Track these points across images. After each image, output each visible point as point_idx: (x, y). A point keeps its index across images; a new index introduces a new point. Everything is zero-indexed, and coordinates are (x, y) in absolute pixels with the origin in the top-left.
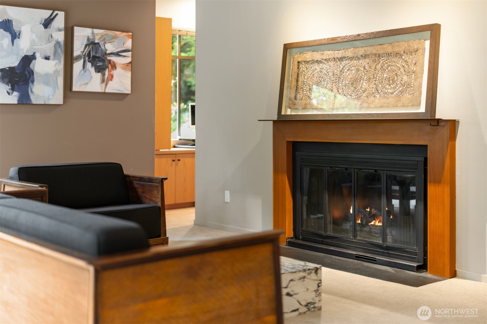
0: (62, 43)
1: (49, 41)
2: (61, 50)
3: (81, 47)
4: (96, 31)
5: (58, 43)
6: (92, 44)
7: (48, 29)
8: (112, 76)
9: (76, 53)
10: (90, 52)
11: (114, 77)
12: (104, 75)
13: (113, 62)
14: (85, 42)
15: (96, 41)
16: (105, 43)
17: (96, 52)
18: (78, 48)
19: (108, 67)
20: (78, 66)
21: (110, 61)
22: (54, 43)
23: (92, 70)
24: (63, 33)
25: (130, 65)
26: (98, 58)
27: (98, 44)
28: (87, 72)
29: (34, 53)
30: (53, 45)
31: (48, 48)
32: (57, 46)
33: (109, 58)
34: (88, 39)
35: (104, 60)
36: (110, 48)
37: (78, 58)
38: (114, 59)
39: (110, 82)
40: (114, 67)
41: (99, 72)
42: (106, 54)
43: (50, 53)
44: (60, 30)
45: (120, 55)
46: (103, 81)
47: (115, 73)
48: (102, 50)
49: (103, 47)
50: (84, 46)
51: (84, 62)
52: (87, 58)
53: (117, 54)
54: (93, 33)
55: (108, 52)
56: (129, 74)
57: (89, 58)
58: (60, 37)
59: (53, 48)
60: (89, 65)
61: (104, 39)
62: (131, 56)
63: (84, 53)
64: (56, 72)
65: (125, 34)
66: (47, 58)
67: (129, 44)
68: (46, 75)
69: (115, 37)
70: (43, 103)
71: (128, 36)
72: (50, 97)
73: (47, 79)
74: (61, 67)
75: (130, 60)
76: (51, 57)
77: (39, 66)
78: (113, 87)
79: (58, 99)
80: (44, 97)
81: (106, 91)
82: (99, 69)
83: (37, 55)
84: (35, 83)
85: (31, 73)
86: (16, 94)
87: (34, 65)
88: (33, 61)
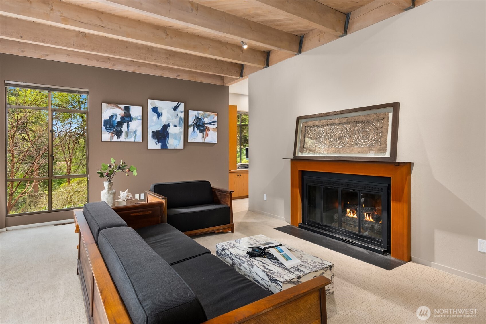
0: (183, 118)
1: (176, 117)
2: (182, 122)
3: (192, 120)
4: (200, 112)
5: (181, 118)
6: (198, 119)
7: (176, 112)
8: (208, 135)
9: (190, 123)
10: (196, 123)
11: (209, 135)
12: (203, 134)
13: (208, 127)
14: (194, 118)
15: (200, 117)
16: (204, 118)
17: (200, 123)
18: (191, 121)
19: (206, 130)
20: (191, 130)
21: (206, 127)
22: (179, 118)
23: (198, 131)
24: (183, 113)
25: (216, 129)
26: (201, 125)
27: (201, 118)
28: (195, 132)
29: (169, 123)
30: (178, 119)
31: (176, 121)
32: (180, 120)
33: (206, 126)
34: (196, 116)
35: (204, 127)
36: (206, 120)
37: (191, 126)
38: (208, 126)
39: (207, 138)
40: (209, 130)
41: (201, 132)
42: (204, 123)
43: (177, 123)
44: (182, 112)
45: (212, 124)
46: (203, 137)
47: (209, 133)
48: (203, 121)
49: (203, 120)
50: (194, 120)
51: (194, 128)
52: (195, 126)
53: (210, 124)
54: (198, 113)
55: (205, 123)
56: (216, 133)
57: (196, 126)
58: (182, 115)
59: (178, 121)
60: (196, 129)
61: (204, 116)
62: (217, 124)
63: (194, 123)
64: (180, 133)
65: (214, 113)
66: (175, 126)
67: (216, 119)
68: (175, 134)
69: (209, 115)
70: (173, 148)
71: (215, 114)
72: (177, 145)
73: (175, 137)
74: (182, 130)
75: (216, 126)
76: (178, 126)
77: (171, 130)
78: (208, 140)
79: (181, 146)
80: (174, 145)
81: (205, 142)
82: (201, 131)
83: (171, 125)
84: (169, 138)
85: (168, 133)
86: (160, 144)
87: (169, 130)
88: (169, 127)
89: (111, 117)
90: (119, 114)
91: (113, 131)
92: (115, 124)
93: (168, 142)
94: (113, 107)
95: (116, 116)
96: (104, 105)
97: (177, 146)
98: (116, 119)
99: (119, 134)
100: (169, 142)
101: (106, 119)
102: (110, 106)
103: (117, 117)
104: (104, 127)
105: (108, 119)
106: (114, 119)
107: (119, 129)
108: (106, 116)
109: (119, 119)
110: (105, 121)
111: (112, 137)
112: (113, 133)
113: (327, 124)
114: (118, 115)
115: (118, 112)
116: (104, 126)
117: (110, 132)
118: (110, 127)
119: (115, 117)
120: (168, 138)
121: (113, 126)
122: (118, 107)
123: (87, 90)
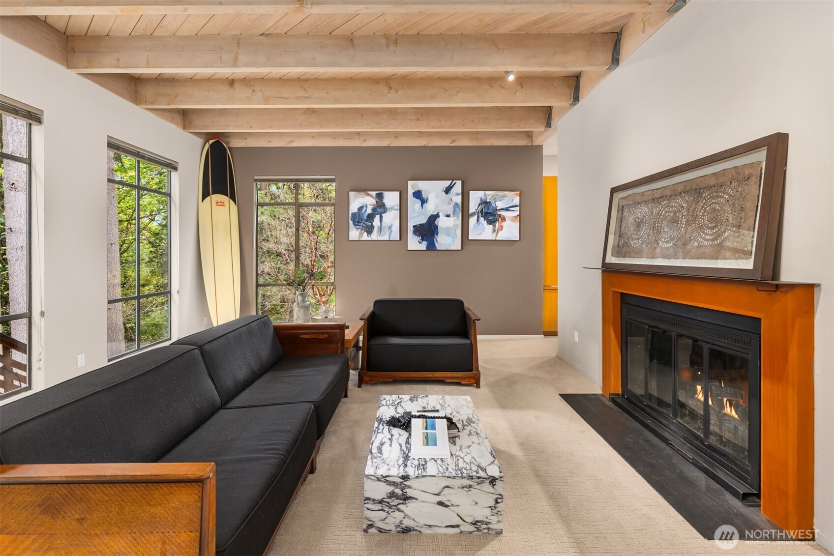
0: (460, 204)
1: (449, 203)
2: (459, 209)
3: (476, 206)
4: (487, 193)
5: (456, 204)
6: (485, 203)
7: (448, 195)
8: (502, 227)
10: (482, 209)
11: (504, 227)
12: (495, 226)
13: (503, 216)
14: (479, 202)
15: (488, 201)
16: (496, 201)
17: (488, 209)
18: (473, 206)
19: (498, 220)
20: (473, 221)
21: (500, 216)
22: (454, 204)
23: (485, 223)
24: (460, 197)
25: (518, 217)
26: (490, 213)
27: (490, 202)
28: (481, 224)
29: (438, 213)
30: (453, 206)
31: (449, 209)
32: (456, 207)
33: (498, 213)
34: (481, 199)
35: (495, 215)
36: (500, 205)
37: (473, 214)
38: (503, 213)
39: (500, 232)
40: (504, 219)
41: (490, 224)
42: (496, 210)
43: (451, 212)
44: (458, 195)
45: (509, 210)
46: (494, 231)
47: (504, 224)
48: (493, 207)
49: (494, 205)
50: (478, 205)
51: (478, 217)
52: (480, 214)
53: (507, 209)
54: (485, 195)
55: (498, 208)
56: (518, 225)
57: (482, 214)
58: (458, 199)
59: (453, 208)
60: (482, 219)
61: (495, 199)
62: (519, 210)
63: (478, 211)
64: (455, 226)
65: (513, 193)
66: (448, 216)
67: (517, 201)
68: (448, 229)
69: (504, 196)
70: (445, 249)
71: (516, 194)
72: (451, 244)
73: (448, 232)
74: (459, 222)
75: (518, 213)
76: (452, 215)
77: (442, 222)
78: (502, 235)
79: (457, 246)
80: (446, 244)
81: (497, 239)
82: (490, 222)
83: (441, 214)
84: (439, 234)
85: (436, 227)
86: (425, 243)
87: (438, 222)
88: (438, 219)
89: (361, 208)
90: (370, 205)
91: (363, 227)
92: (365, 217)
93: (436, 241)
94: (362, 196)
95: (366, 206)
96: (352, 194)
97: (450, 246)
98: (366, 211)
99: (369, 230)
100: (438, 240)
101: (354, 212)
102: (359, 194)
103: (368, 208)
104: (352, 222)
105: (357, 211)
106: (363, 211)
107: (370, 224)
108: (354, 208)
109: (369, 211)
110: (352, 214)
111: (361, 234)
112: (362, 230)
113: (653, 199)
114: (368, 206)
116: (351, 220)
117: (359, 228)
118: (358, 222)
119: (365, 209)
120: (437, 234)
121: (362, 220)
122: (369, 195)
123: (333, 177)
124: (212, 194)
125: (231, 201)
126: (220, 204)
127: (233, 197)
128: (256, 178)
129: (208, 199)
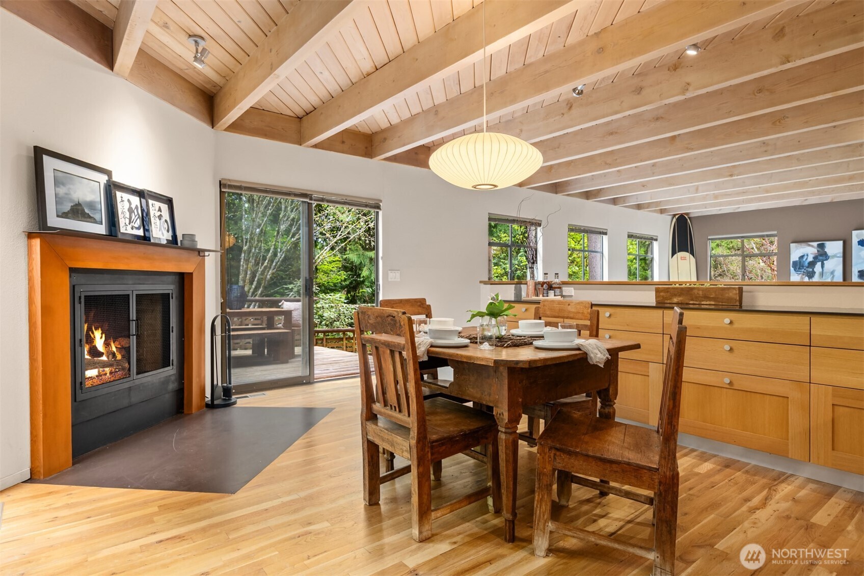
89: (802, 257)
90: (811, 254)
91: (804, 272)
92: (806, 264)
94: (803, 246)
95: (807, 255)
96: (793, 245)
98: (807, 259)
99: (811, 275)
101: (795, 260)
102: (800, 246)
103: (809, 257)
104: (793, 269)
105: (798, 259)
106: (804, 259)
107: (811, 270)
108: (795, 257)
109: (810, 259)
110: (793, 262)
111: (802, 278)
112: (804, 275)
114: (809, 255)
115: (810, 251)
116: (793, 267)
117: (800, 274)
118: (799, 268)
119: (806, 257)
121: (803, 267)
122: (809, 245)
123: (776, 232)
124: (678, 252)
125: (691, 256)
126: (683, 258)
127: (692, 253)
128: (709, 238)
129: (675, 256)
